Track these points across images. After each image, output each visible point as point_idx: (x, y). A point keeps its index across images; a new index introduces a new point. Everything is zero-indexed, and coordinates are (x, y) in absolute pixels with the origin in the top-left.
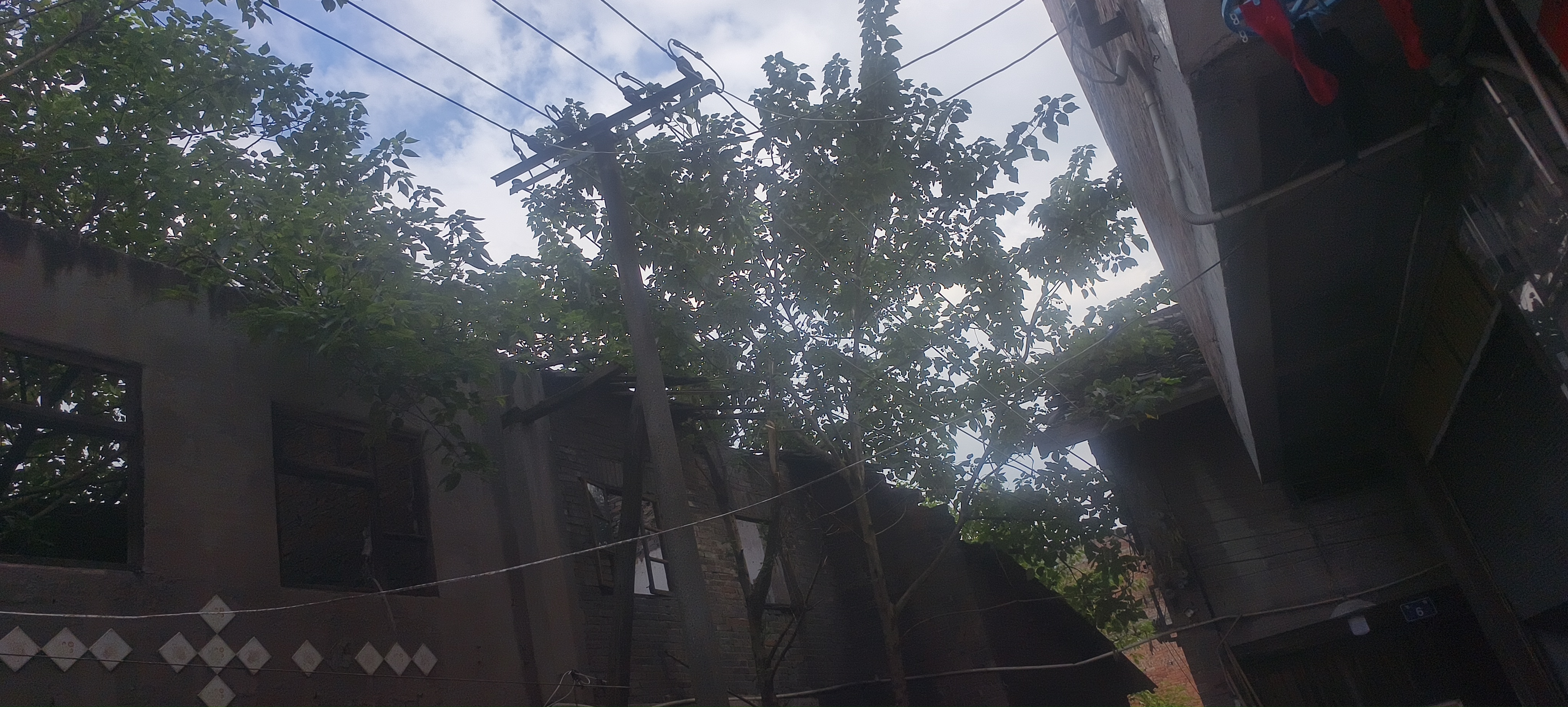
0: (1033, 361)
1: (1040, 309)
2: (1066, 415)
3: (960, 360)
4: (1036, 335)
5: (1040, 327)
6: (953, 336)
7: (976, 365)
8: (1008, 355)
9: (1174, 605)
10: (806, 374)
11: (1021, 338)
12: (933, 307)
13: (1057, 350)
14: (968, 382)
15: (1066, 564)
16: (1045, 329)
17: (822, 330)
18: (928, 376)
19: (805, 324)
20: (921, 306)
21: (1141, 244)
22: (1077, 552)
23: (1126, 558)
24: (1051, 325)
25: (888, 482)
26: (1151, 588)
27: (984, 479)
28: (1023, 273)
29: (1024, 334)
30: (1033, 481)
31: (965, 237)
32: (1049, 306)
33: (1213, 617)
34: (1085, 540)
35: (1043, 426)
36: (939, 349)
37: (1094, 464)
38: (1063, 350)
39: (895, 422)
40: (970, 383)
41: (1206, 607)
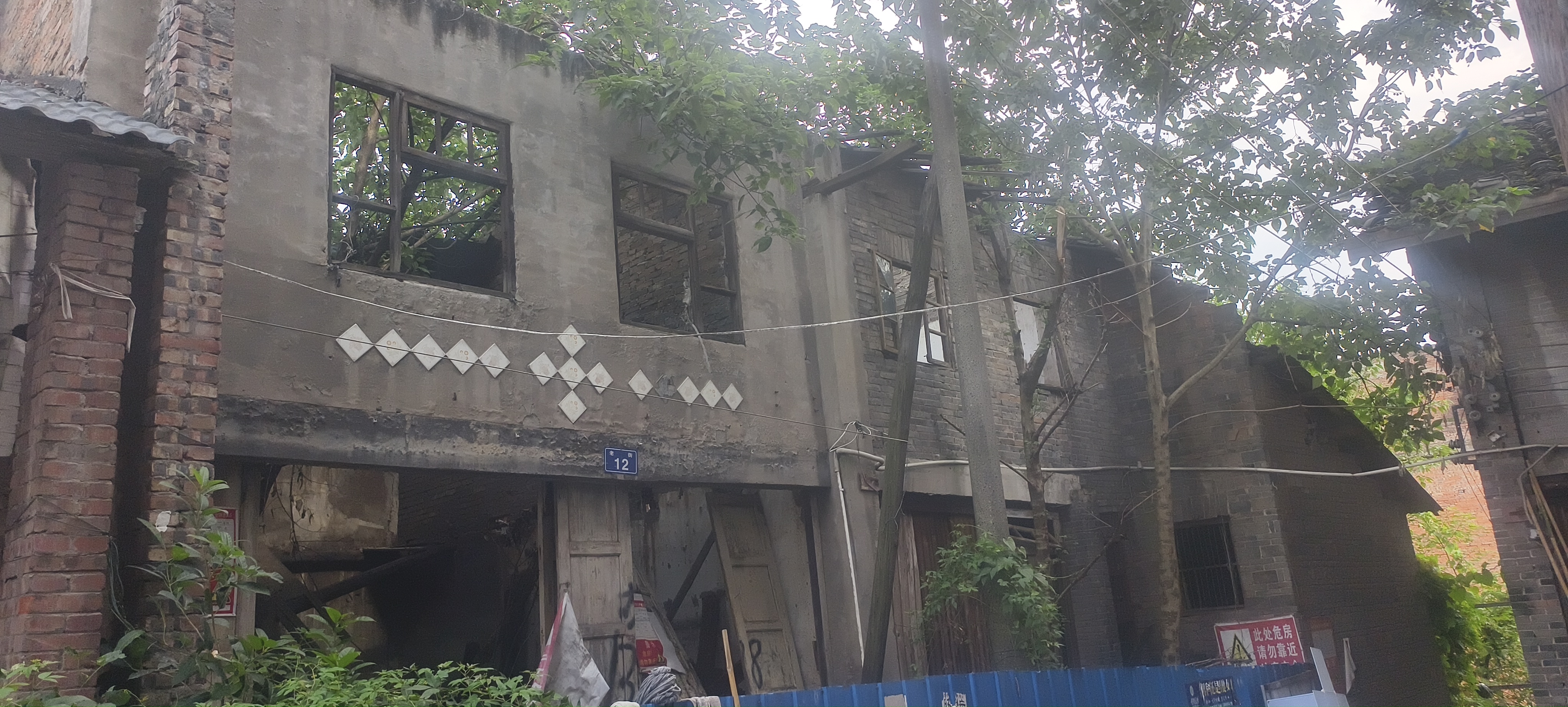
0: (1356, 158)
1: (1373, 100)
2: (1386, 220)
3: (1272, 153)
4: (1363, 130)
5: (1370, 121)
6: (1267, 127)
7: (1289, 159)
8: (1327, 150)
9: (1479, 428)
10: (1100, 161)
11: (1346, 133)
12: (1248, 93)
13: (1386, 147)
14: (1277, 178)
15: (1360, 376)
16: (1376, 125)
17: (1122, 114)
18: (1233, 169)
19: (1105, 108)
20: (1234, 91)
21: (1509, 30)
22: (1374, 365)
23: (1430, 376)
24: (1383, 120)
25: (1177, 277)
26: (1454, 408)
27: (1282, 280)
28: (1360, 60)
29: (1349, 128)
30: (1337, 286)
31: (1297, 17)
32: (1384, 98)
33: (1522, 443)
34: (1386, 352)
35: (1356, 230)
36: (1250, 140)
37: (1410, 275)
38: (1392, 147)
39: (1189, 216)
40: (1280, 178)
41: (1515, 433)
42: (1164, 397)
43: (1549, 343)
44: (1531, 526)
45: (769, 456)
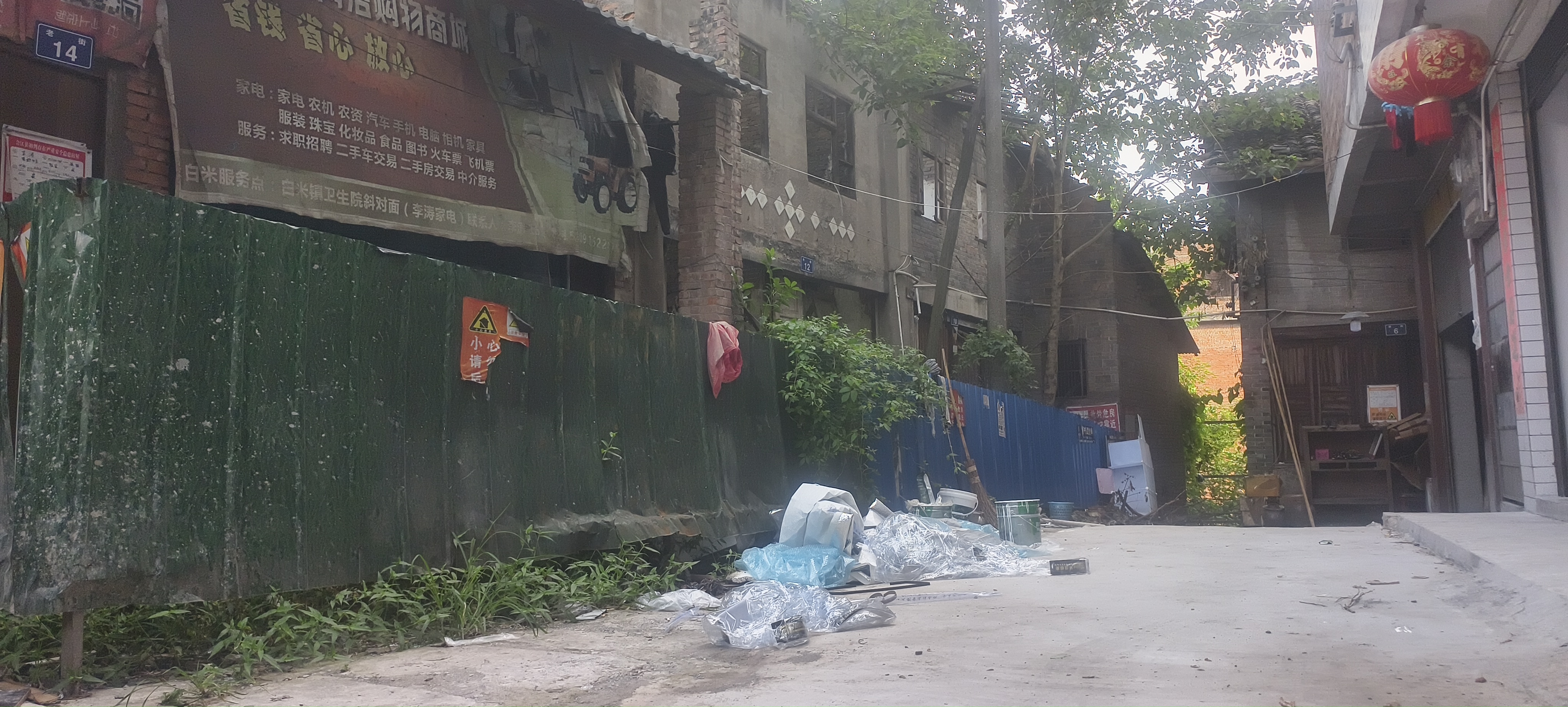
9: (1244, 296)
33: (1267, 308)
41: (1265, 301)
42: (1062, 258)
43: (1292, 249)
44: (1263, 356)
45: (864, 271)
